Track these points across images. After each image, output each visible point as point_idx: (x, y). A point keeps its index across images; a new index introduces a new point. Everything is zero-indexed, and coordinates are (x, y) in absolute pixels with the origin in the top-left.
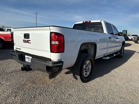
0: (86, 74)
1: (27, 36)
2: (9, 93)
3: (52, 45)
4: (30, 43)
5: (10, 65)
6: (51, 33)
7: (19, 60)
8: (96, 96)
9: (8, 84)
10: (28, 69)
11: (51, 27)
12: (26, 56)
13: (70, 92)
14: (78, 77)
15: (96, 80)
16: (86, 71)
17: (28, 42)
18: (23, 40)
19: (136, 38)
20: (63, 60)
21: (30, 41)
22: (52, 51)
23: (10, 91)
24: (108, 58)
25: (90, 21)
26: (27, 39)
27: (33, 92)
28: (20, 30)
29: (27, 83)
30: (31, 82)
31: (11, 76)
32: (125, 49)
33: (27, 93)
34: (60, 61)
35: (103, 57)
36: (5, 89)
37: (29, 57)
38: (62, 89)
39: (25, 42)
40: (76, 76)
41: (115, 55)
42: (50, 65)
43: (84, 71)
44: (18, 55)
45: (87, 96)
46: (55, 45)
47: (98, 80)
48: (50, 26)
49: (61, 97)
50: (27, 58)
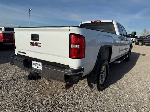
0: (102, 81)
1: (35, 37)
2: (15, 107)
3: (72, 49)
4: (40, 46)
5: (7, 71)
6: (71, 34)
7: (24, 66)
8: (117, 107)
9: (10, 95)
10: (37, 78)
11: (71, 28)
12: (33, 62)
13: (87, 103)
14: (95, 85)
15: (111, 86)
16: (101, 78)
17: (36, 44)
18: (30, 42)
19: (137, 39)
20: (83, 68)
21: (40, 43)
22: (70, 57)
23: (15, 105)
24: (119, 62)
25: (99, 21)
26: (35, 42)
27: (44, 105)
28: (25, 30)
29: (33, 94)
30: (38, 92)
31: (11, 85)
32: (131, 52)
33: (37, 107)
34: (80, 68)
35: (114, 61)
36: (8, 103)
37: (38, 63)
38: (77, 100)
39: (32, 45)
40: (92, 84)
41: (124, 58)
42: (69, 73)
43: (100, 78)
44: (23, 61)
45: (107, 107)
46: (75, 49)
47: (112, 86)
48: (69, 26)
49: (79, 110)
50: (35, 64)
